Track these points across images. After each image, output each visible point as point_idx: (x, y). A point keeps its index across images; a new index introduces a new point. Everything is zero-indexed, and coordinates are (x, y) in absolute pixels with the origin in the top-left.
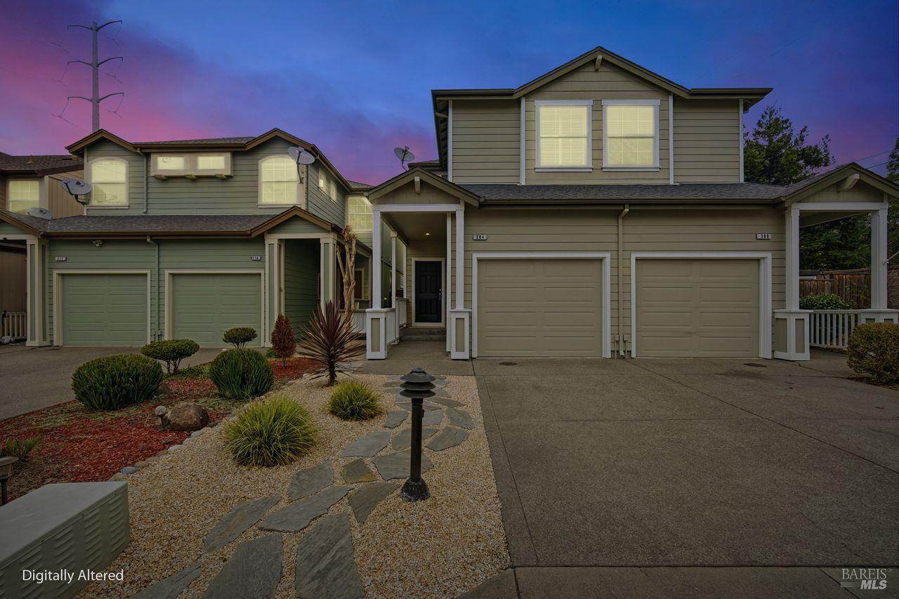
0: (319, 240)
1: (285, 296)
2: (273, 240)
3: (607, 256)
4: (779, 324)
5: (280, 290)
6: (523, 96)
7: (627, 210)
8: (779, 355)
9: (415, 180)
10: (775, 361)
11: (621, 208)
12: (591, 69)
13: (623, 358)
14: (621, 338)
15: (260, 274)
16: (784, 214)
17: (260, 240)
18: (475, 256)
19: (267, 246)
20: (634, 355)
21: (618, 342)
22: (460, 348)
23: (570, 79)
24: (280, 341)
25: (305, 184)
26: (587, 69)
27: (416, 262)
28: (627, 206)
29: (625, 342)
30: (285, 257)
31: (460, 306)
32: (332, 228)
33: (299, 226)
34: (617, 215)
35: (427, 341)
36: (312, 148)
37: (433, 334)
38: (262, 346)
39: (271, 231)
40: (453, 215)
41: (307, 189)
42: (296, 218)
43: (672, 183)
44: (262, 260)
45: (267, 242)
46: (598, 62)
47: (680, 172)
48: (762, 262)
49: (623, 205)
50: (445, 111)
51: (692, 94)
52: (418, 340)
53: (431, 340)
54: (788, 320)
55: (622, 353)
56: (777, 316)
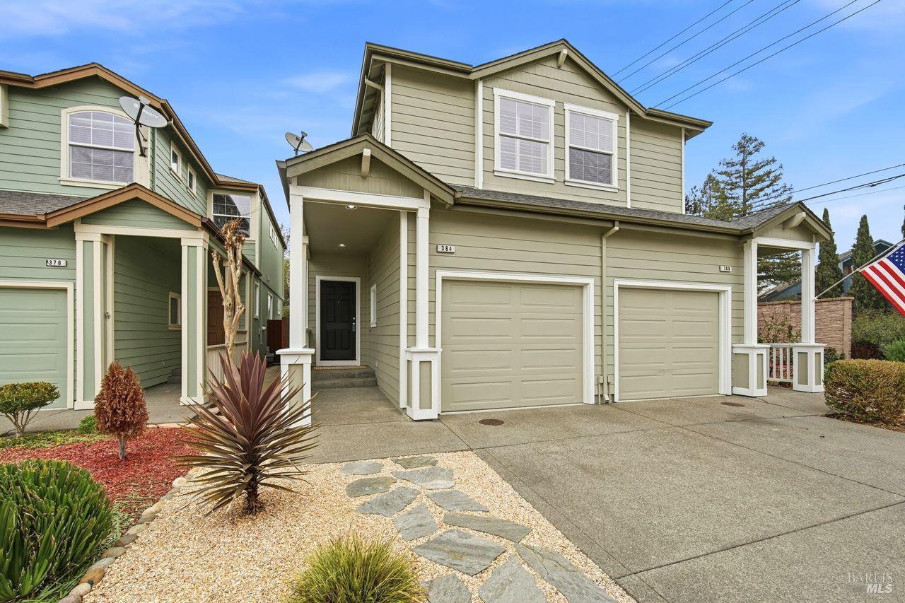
0: (179, 240)
1: (115, 326)
2: (91, 235)
3: (591, 281)
4: (739, 360)
5: (106, 316)
6: (481, 79)
7: (617, 228)
8: (738, 390)
9: (364, 154)
10: (734, 397)
11: (609, 225)
12: (553, 64)
13: (607, 403)
14: (605, 381)
15: (65, 290)
16: (743, 247)
17: (66, 232)
18: (440, 274)
19: (79, 245)
20: (616, 400)
21: (602, 384)
22: (426, 403)
23: (531, 70)
24: (115, 412)
25: (149, 159)
26: (549, 64)
27: (322, 282)
28: (617, 223)
29: (608, 383)
30: (115, 263)
31: (423, 343)
32: (203, 223)
33: (142, 215)
34: (601, 233)
35: (347, 386)
36: (162, 105)
37: (353, 377)
38: (70, 405)
39: (87, 220)
40: (412, 215)
41: (153, 166)
42: (136, 203)
43: (629, 207)
44: (69, 266)
45: (80, 238)
46: (562, 58)
47: (637, 197)
48: (722, 296)
49: (613, 222)
50: (380, 79)
51: (648, 115)
52: (335, 386)
53: (353, 386)
54: (750, 356)
55: (607, 398)
56: (736, 351)
